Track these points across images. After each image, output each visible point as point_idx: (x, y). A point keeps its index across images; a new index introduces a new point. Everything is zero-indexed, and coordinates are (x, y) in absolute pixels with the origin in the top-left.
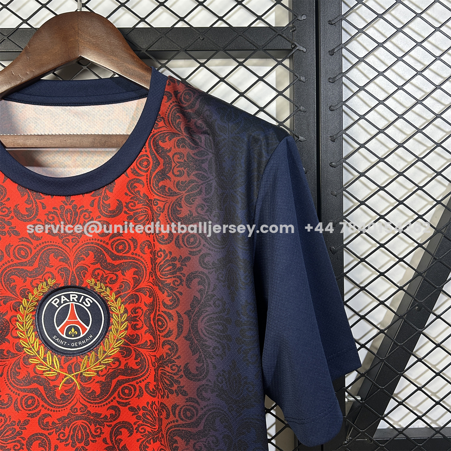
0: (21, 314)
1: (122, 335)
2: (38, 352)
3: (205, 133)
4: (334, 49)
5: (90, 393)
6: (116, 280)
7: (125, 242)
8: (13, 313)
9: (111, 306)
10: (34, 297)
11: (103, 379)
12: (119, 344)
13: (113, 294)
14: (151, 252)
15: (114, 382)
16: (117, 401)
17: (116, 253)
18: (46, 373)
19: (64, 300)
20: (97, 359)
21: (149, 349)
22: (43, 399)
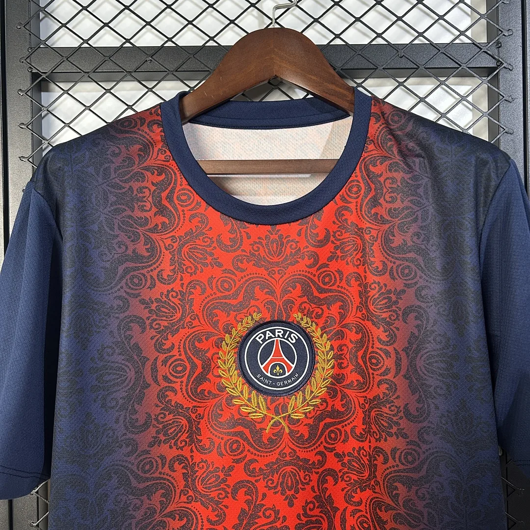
0: (223, 351)
1: (329, 374)
2: (242, 392)
3: (418, 156)
5: (297, 437)
6: (322, 314)
7: (332, 274)
8: (215, 350)
9: (316, 343)
10: (238, 333)
11: (311, 421)
12: (326, 383)
13: (319, 329)
14: (359, 285)
15: (322, 424)
16: (324, 446)
17: (322, 285)
18: (252, 415)
19: (269, 336)
20: (304, 399)
21: (355, 389)
22: (249, 444)
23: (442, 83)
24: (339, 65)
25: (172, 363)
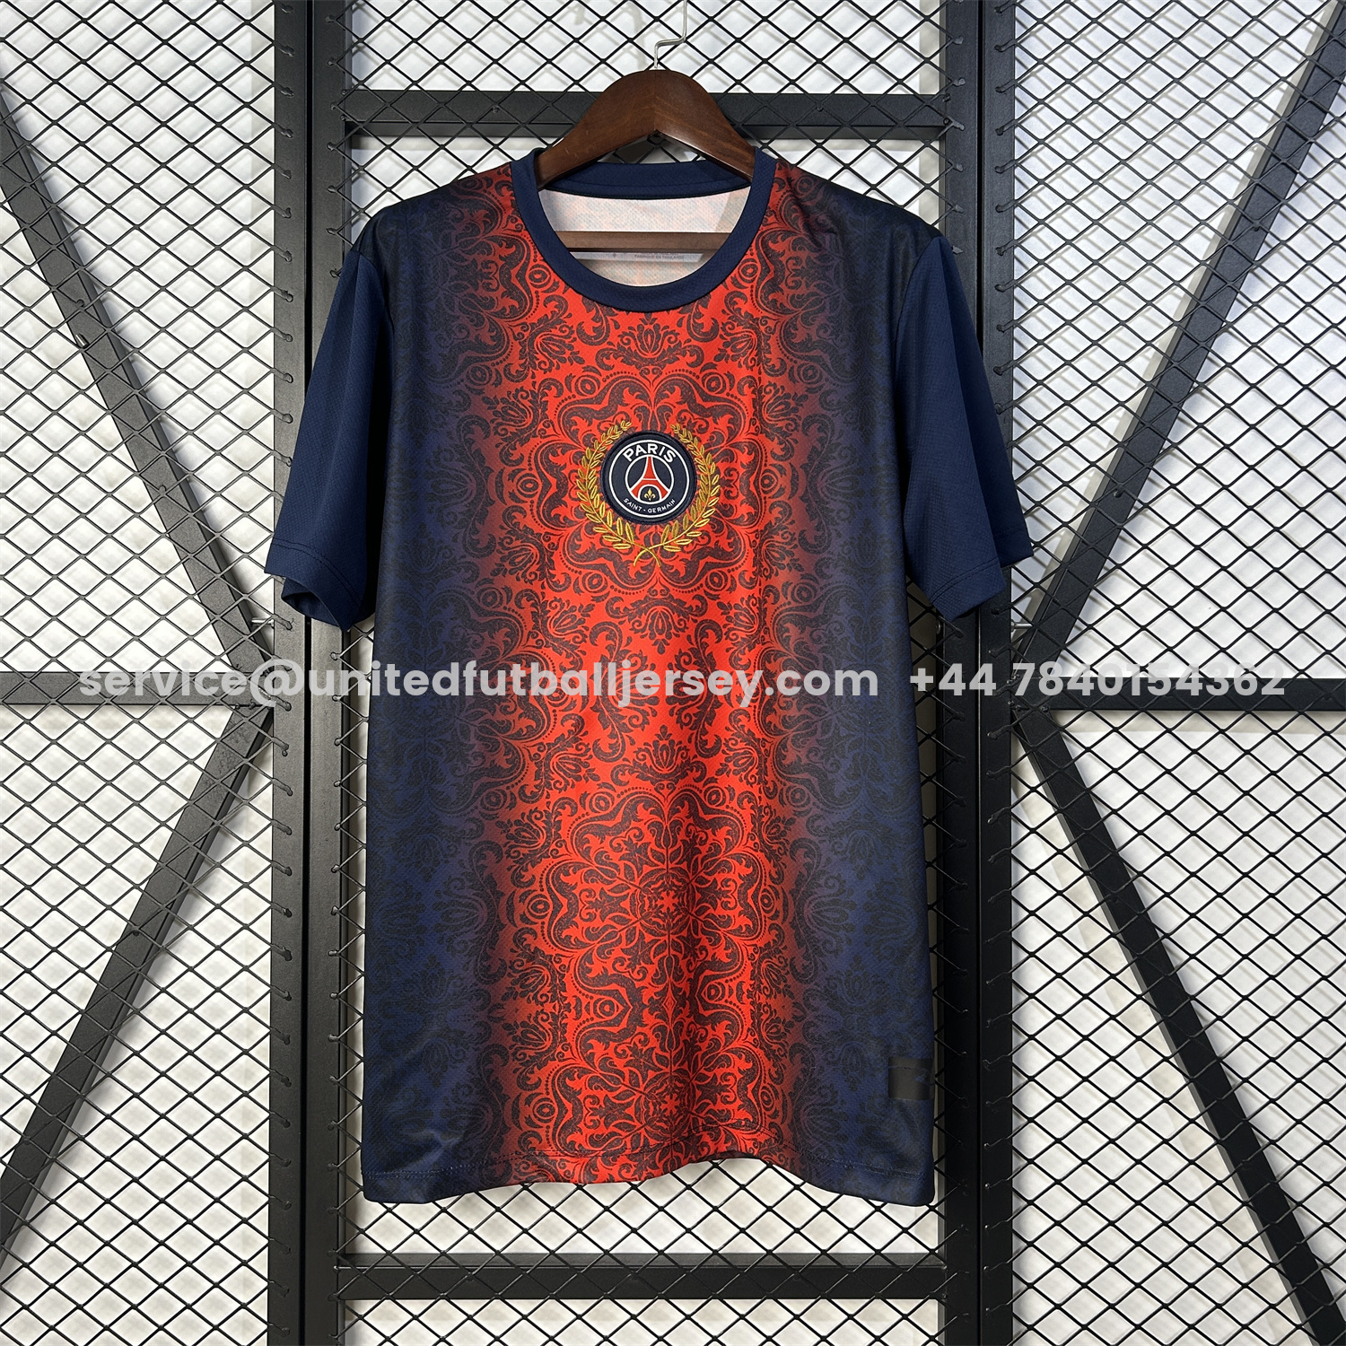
0: (583, 469)
1: (713, 503)
2: (605, 519)
3: (830, 231)
4: (1003, 127)
5: (671, 573)
6: (707, 428)
7: (720, 378)
8: (574, 467)
9: (698, 464)
10: (601, 447)
11: (689, 557)
12: (708, 514)
13: (702, 447)
14: (753, 392)
15: (702, 563)
16: (705, 591)
17: (707, 391)
18: (616, 545)
19: (640, 451)
20: (681, 530)
21: (746, 525)
22: (613, 578)
23: (873, 145)
24: (739, 119)
25: (521, 478)
